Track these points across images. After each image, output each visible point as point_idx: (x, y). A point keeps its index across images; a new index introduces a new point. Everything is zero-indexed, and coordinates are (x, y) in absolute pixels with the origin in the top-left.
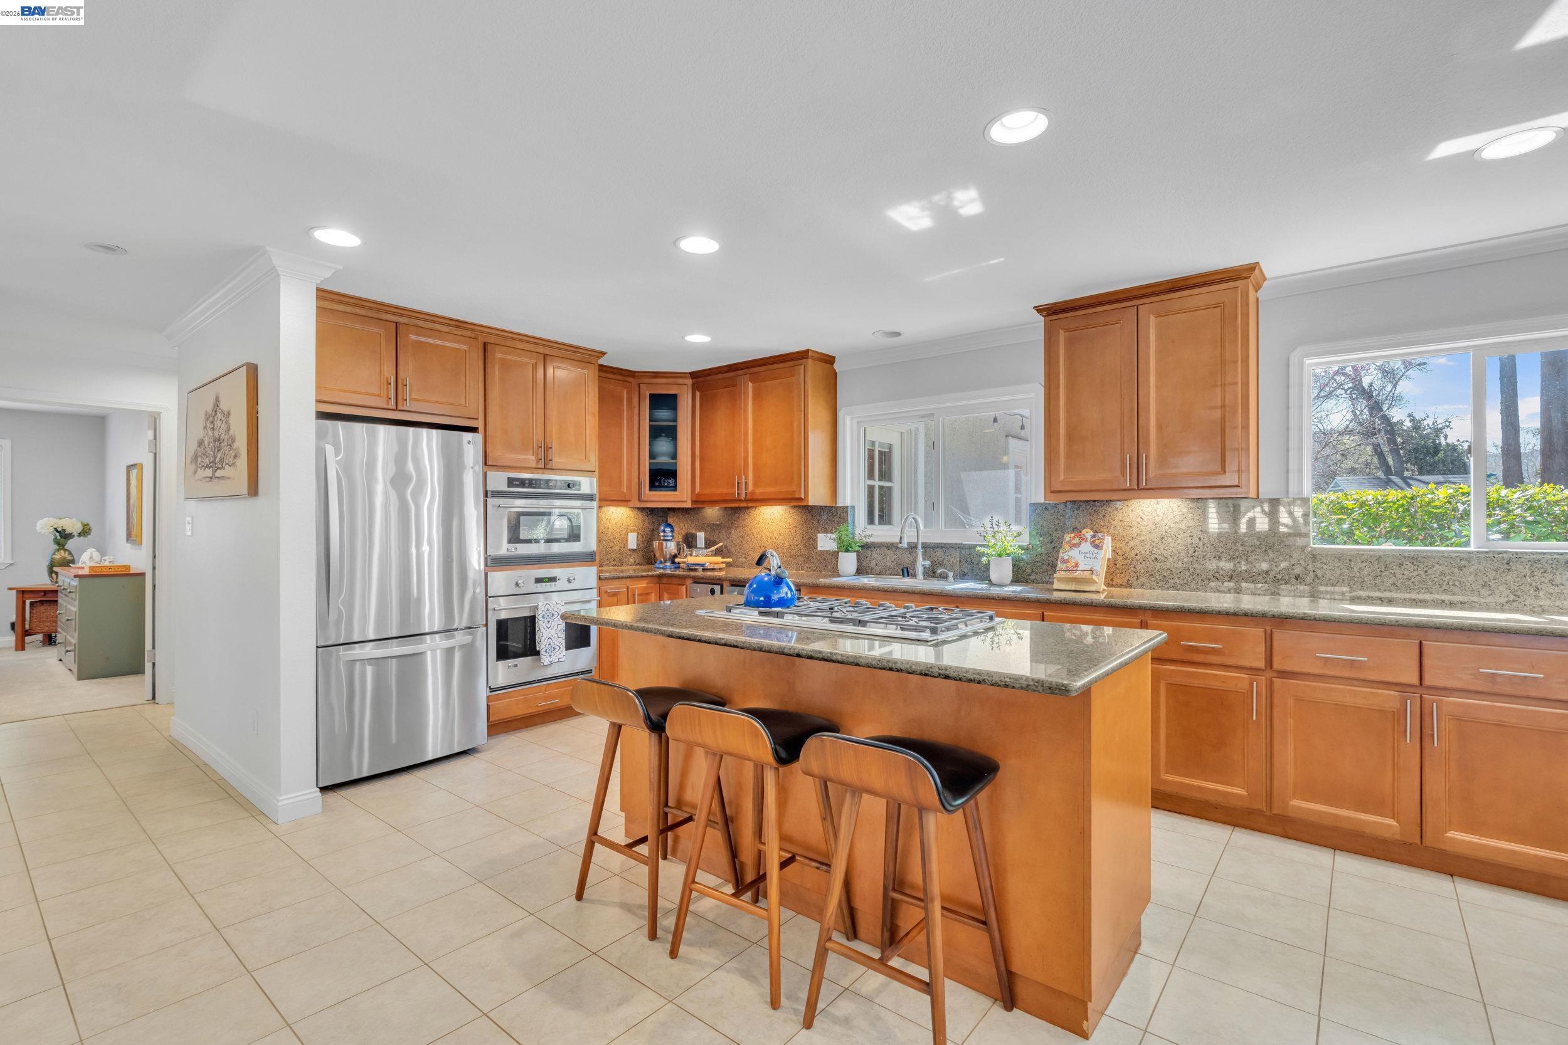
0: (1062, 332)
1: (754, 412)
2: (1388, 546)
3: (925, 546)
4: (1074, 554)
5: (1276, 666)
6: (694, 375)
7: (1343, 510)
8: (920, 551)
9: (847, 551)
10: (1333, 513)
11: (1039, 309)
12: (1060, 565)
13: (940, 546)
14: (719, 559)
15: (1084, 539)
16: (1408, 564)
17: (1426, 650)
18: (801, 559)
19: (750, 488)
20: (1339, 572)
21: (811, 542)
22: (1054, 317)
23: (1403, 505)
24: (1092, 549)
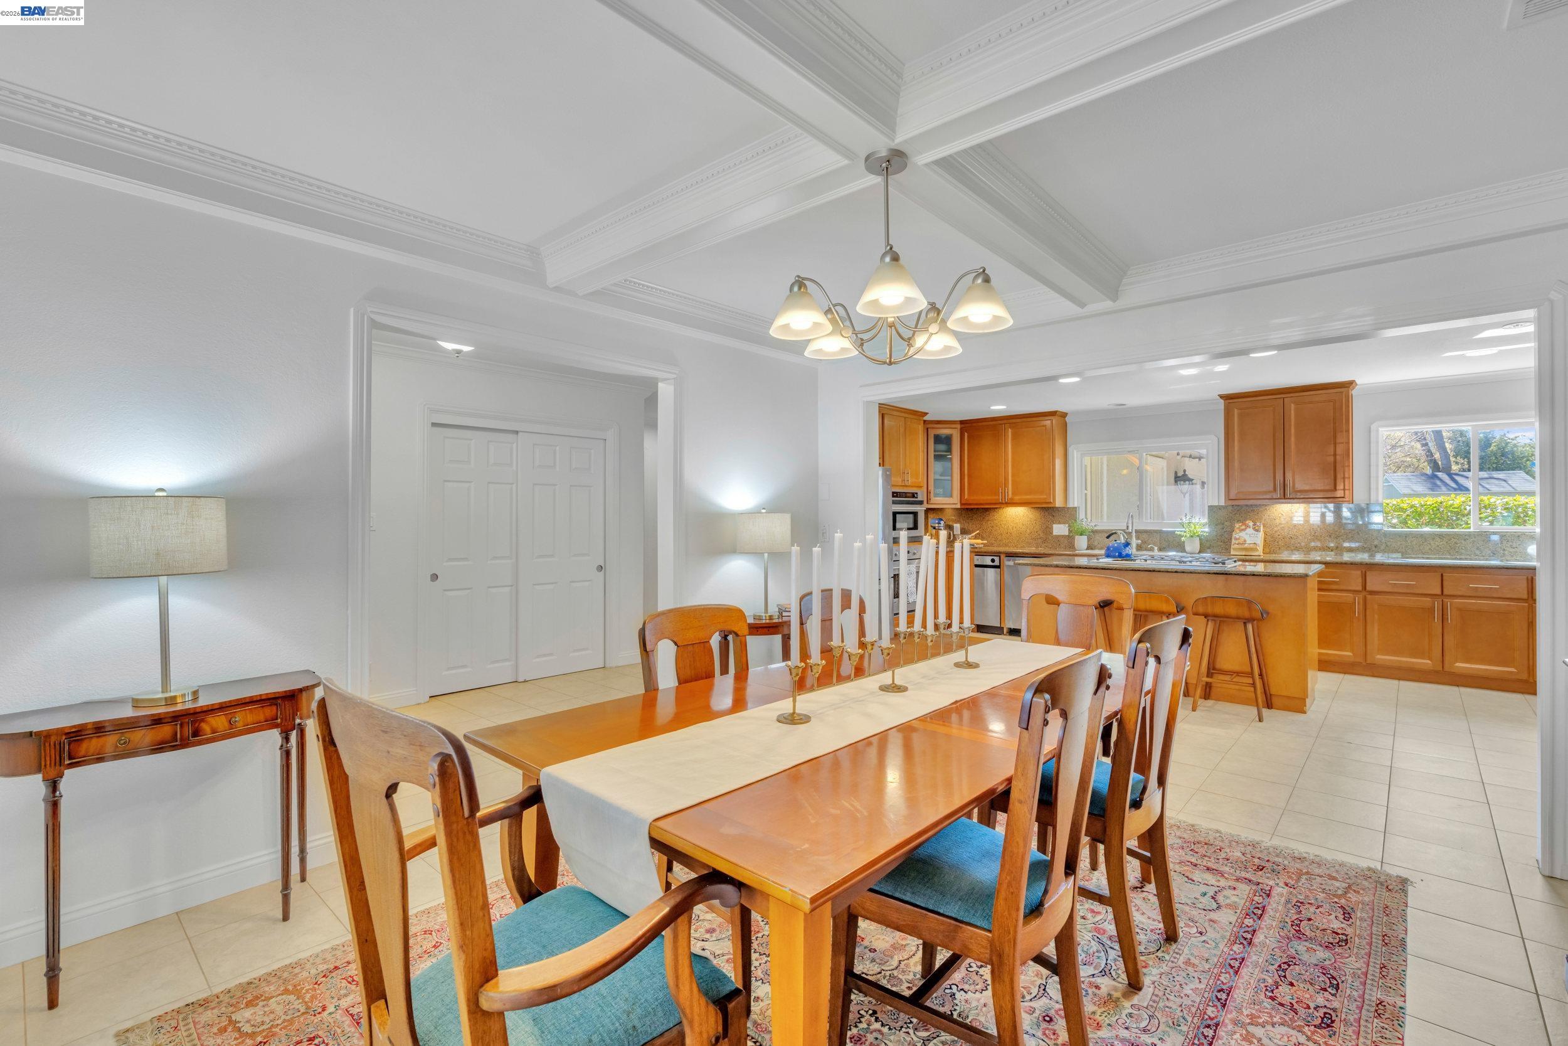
0: (1236, 410)
1: (1012, 448)
2: (1427, 529)
3: (1137, 531)
4: (1242, 534)
5: (1368, 588)
6: (962, 422)
7: (1403, 510)
8: (1134, 534)
9: (1081, 535)
10: (1394, 511)
11: (1221, 397)
12: (1233, 541)
13: (1146, 532)
14: (979, 541)
15: (1248, 526)
16: (1438, 539)
17: (1444, 578)
18: (1040, 541)
19: (1010, 496)
20: (1399, 543)
21: (1048, 530)
22: (1231, 401)
23: (1436, 507)
24: (1254, 532)
